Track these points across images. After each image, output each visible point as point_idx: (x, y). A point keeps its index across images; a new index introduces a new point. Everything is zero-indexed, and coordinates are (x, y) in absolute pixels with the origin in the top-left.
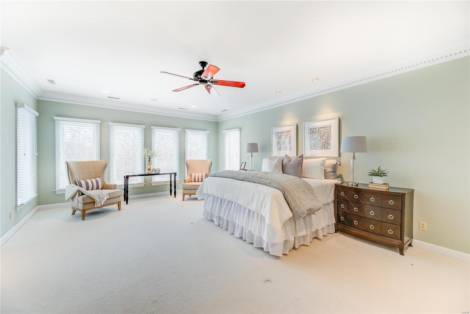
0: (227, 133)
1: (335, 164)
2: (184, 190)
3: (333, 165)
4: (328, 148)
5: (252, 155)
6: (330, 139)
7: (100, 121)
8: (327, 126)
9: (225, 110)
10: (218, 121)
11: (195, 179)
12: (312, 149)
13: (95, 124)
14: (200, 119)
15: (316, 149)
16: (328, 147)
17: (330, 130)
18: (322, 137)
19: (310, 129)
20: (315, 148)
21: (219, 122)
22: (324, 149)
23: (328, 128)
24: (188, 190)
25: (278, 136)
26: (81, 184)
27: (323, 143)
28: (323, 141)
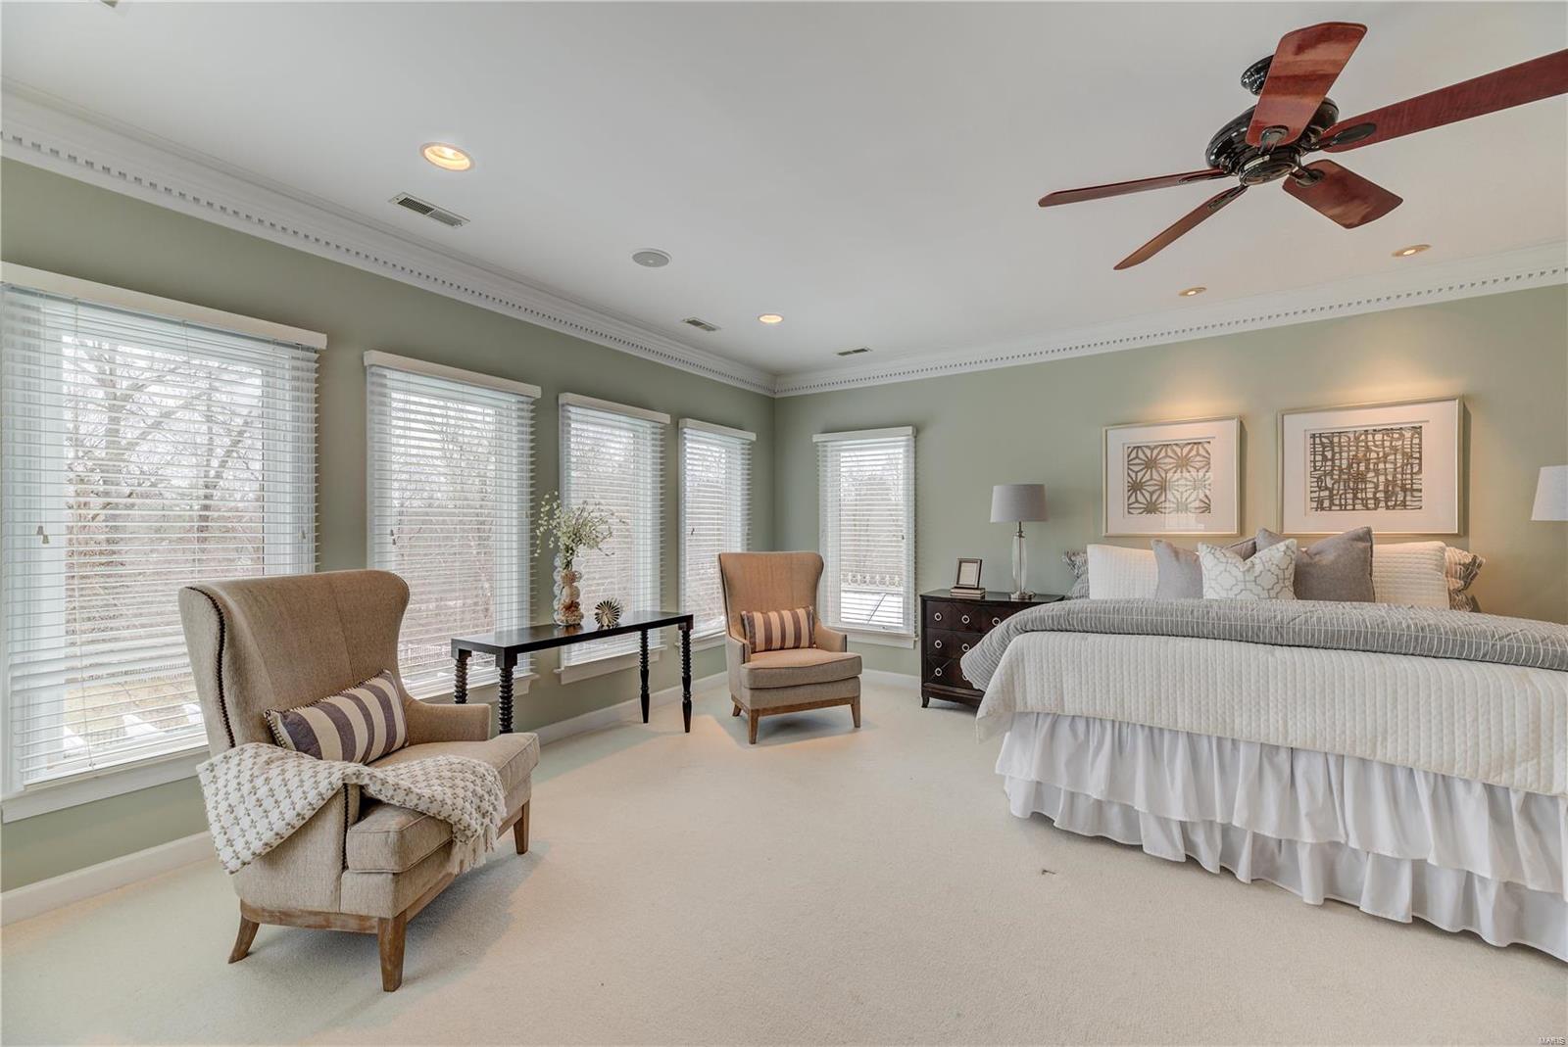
0: (829, 444)
1: (1469, 564)
2: (757, 693)
3: (1464, 565)
4: (1405, 506)
5: (1020, 531)
6: (1420, 471)
7: (324, 337)
8: (1399, 426)
9: (863, 350)
10: (777, 396)
11: (769, 639)
12: (1323, 509)
13: (286, 354)
14: (724, 380)
15: (1343, 507)
16: (1404, 501)
17: (1416, 441)
18: (1376, 464)
19: (1313, 436)
20: (1341, 505)
21: (779, 399)
22: (1388, 508)
23: (1408, 434)
24: (775, 692)
25: (1137, 457)
26: (310, 730)
27: (1381, 488)
28: (1382, 478)
